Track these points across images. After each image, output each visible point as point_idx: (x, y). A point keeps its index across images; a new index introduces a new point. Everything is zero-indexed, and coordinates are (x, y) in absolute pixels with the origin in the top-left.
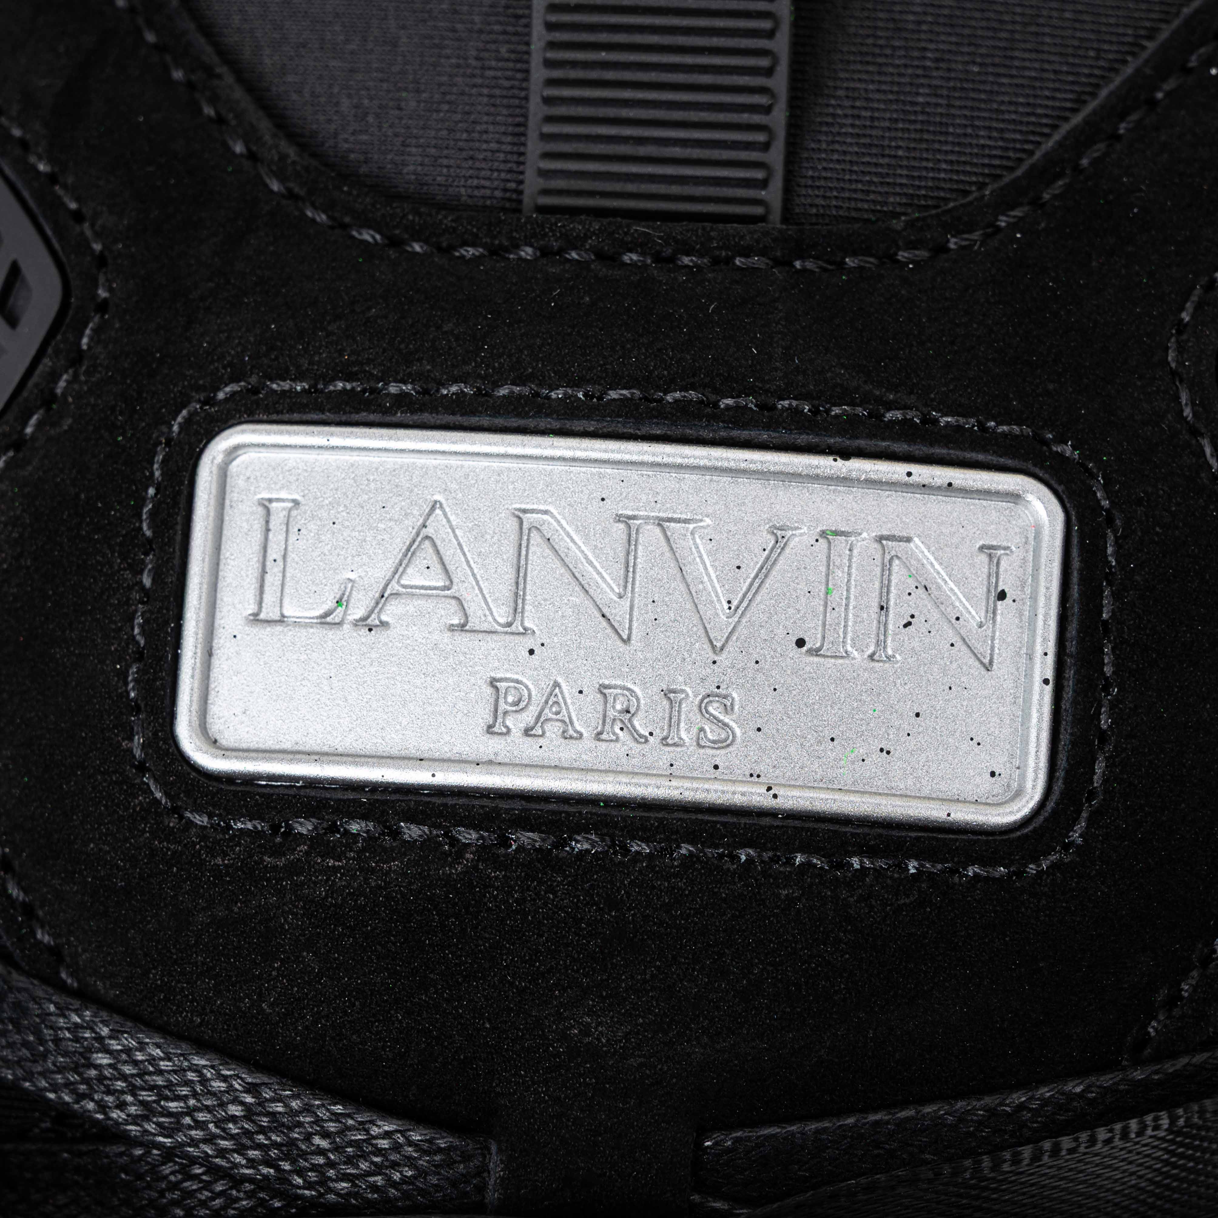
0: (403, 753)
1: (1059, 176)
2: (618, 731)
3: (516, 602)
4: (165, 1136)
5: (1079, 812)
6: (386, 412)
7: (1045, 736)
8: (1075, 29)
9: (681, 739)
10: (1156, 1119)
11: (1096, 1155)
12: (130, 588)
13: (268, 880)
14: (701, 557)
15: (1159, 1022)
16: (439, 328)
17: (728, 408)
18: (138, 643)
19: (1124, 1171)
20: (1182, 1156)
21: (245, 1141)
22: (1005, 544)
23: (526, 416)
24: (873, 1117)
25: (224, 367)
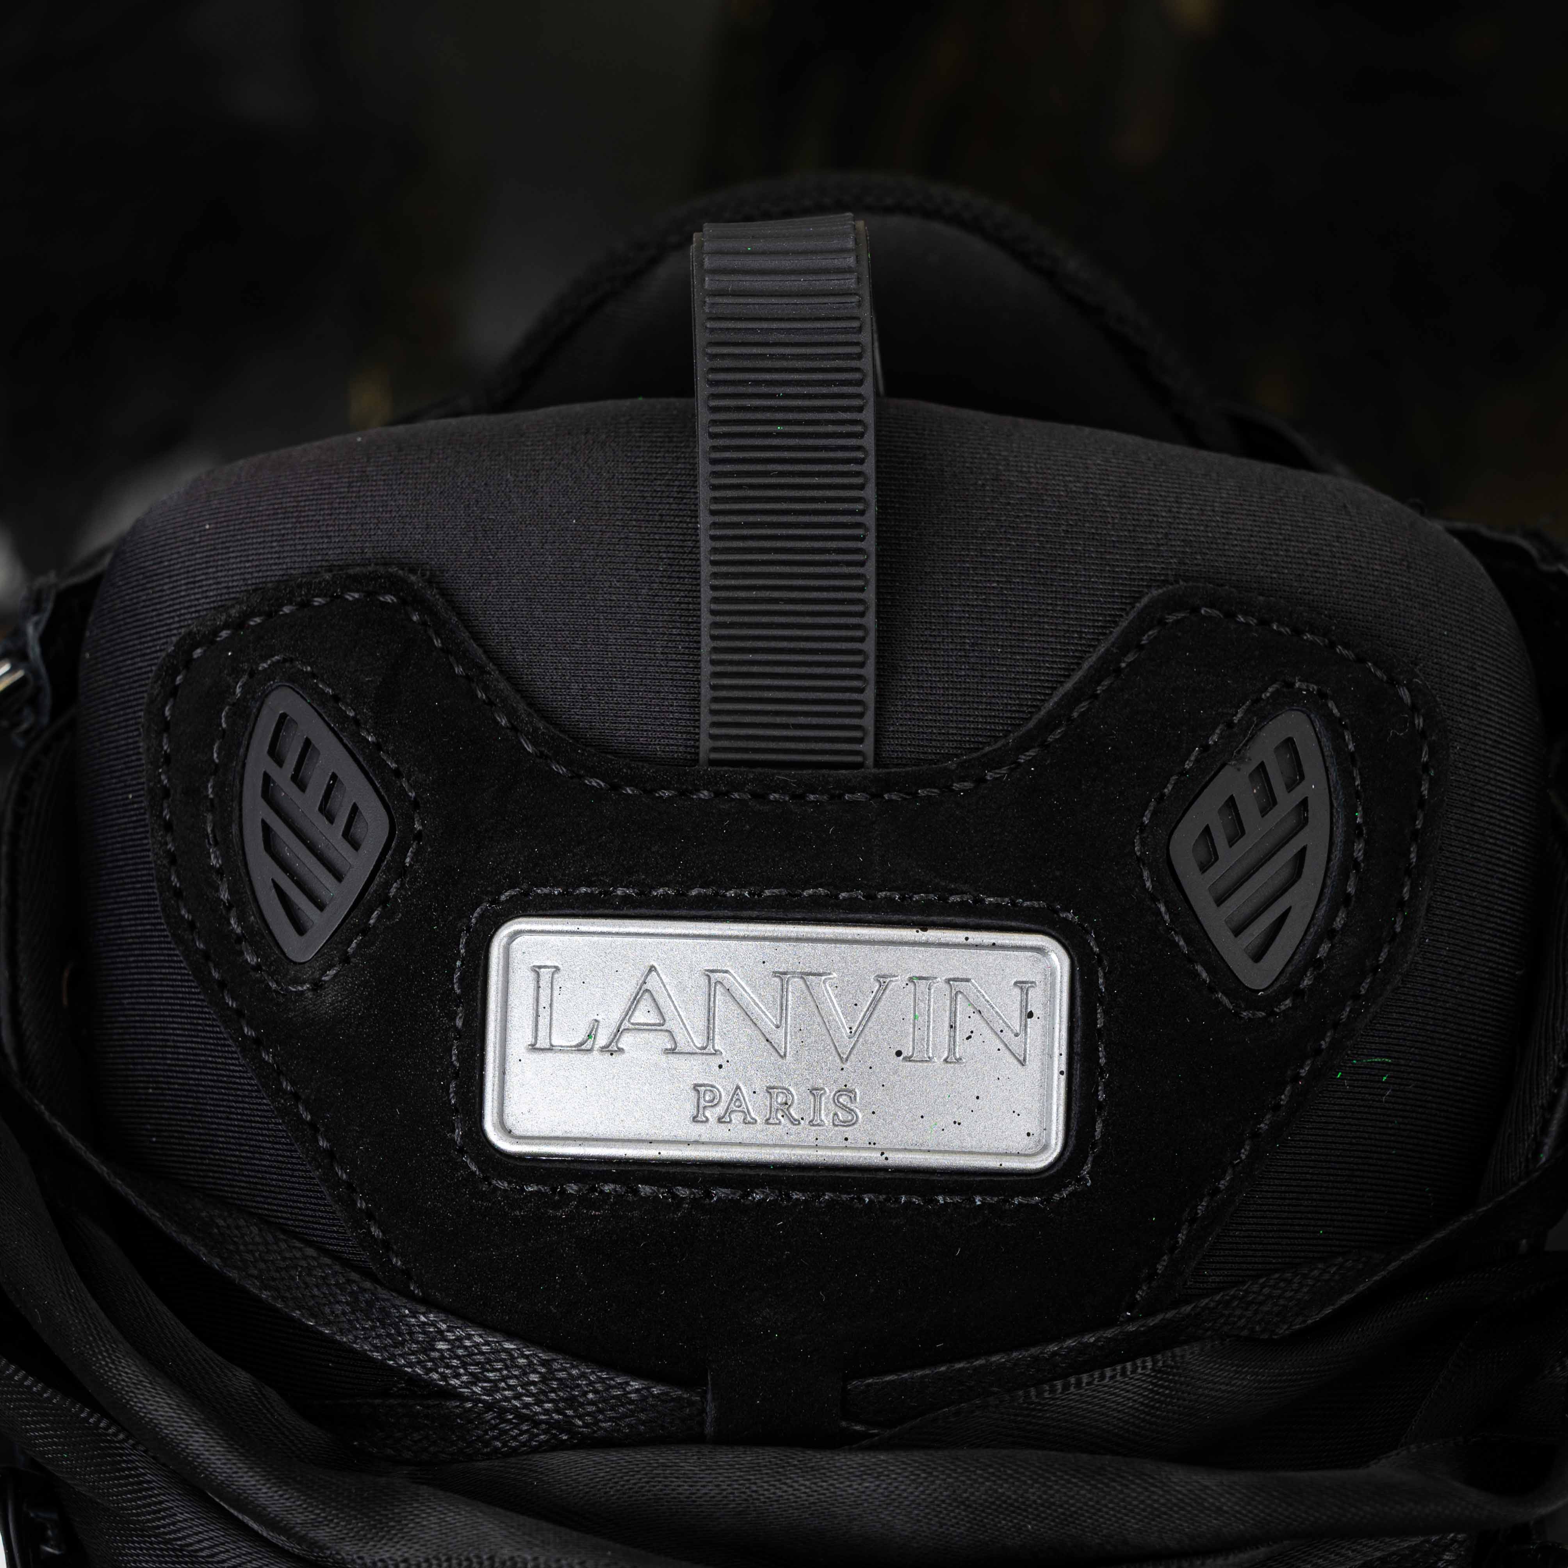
0: (637, 1137)
1: (1057, 727)
2: (779, 1117)
3: (708, 1033)
4: (488, 1396)
5: (1086, 1158)
6: (617, 908)
7: (1062, 1109)
8: (1065, 618)
9: (822, 1121)
10: (1144, 1362)
11: (1105, 1386)
12: (447, 1030)
13: (551, 1225)
14: (830, 998)
15: (1143, 1291)
16: (649, 849)
17: (844, 899)
18: (455, 1066)
19: (1124, 1397)
20: (1162, 1386)
21: (542, 1397)
22: (1031, 980)
23: (711, 909)
24: (958, 1366)
25: (505, 879)
